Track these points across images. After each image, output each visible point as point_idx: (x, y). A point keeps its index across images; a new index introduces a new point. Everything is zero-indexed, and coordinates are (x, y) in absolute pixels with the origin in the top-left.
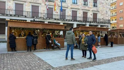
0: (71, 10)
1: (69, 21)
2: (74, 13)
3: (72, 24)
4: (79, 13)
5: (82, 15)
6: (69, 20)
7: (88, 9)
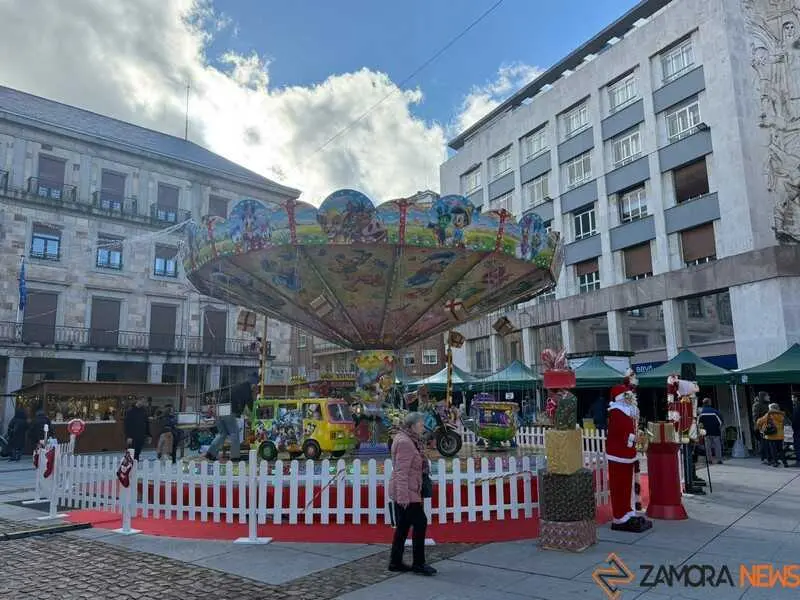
0: (90, 295)
1: (57, 349)
2: (106, 310)
3: (78, 365)
4: (132, 311)
5: (144, 318)
6: (57, 345)
7: (178, 292)
